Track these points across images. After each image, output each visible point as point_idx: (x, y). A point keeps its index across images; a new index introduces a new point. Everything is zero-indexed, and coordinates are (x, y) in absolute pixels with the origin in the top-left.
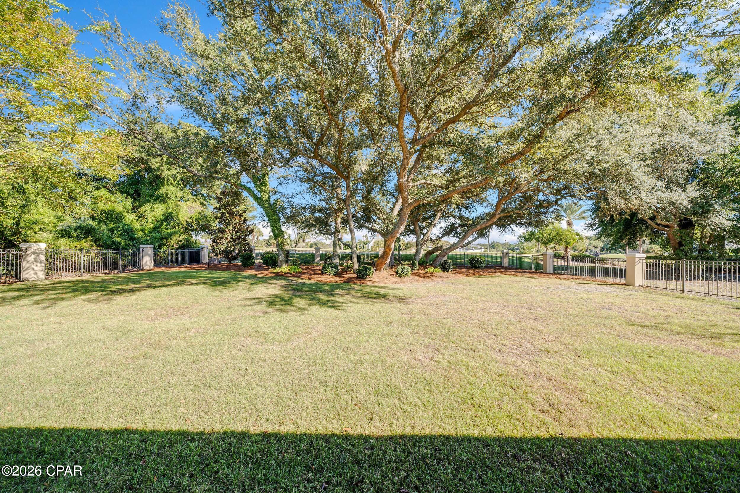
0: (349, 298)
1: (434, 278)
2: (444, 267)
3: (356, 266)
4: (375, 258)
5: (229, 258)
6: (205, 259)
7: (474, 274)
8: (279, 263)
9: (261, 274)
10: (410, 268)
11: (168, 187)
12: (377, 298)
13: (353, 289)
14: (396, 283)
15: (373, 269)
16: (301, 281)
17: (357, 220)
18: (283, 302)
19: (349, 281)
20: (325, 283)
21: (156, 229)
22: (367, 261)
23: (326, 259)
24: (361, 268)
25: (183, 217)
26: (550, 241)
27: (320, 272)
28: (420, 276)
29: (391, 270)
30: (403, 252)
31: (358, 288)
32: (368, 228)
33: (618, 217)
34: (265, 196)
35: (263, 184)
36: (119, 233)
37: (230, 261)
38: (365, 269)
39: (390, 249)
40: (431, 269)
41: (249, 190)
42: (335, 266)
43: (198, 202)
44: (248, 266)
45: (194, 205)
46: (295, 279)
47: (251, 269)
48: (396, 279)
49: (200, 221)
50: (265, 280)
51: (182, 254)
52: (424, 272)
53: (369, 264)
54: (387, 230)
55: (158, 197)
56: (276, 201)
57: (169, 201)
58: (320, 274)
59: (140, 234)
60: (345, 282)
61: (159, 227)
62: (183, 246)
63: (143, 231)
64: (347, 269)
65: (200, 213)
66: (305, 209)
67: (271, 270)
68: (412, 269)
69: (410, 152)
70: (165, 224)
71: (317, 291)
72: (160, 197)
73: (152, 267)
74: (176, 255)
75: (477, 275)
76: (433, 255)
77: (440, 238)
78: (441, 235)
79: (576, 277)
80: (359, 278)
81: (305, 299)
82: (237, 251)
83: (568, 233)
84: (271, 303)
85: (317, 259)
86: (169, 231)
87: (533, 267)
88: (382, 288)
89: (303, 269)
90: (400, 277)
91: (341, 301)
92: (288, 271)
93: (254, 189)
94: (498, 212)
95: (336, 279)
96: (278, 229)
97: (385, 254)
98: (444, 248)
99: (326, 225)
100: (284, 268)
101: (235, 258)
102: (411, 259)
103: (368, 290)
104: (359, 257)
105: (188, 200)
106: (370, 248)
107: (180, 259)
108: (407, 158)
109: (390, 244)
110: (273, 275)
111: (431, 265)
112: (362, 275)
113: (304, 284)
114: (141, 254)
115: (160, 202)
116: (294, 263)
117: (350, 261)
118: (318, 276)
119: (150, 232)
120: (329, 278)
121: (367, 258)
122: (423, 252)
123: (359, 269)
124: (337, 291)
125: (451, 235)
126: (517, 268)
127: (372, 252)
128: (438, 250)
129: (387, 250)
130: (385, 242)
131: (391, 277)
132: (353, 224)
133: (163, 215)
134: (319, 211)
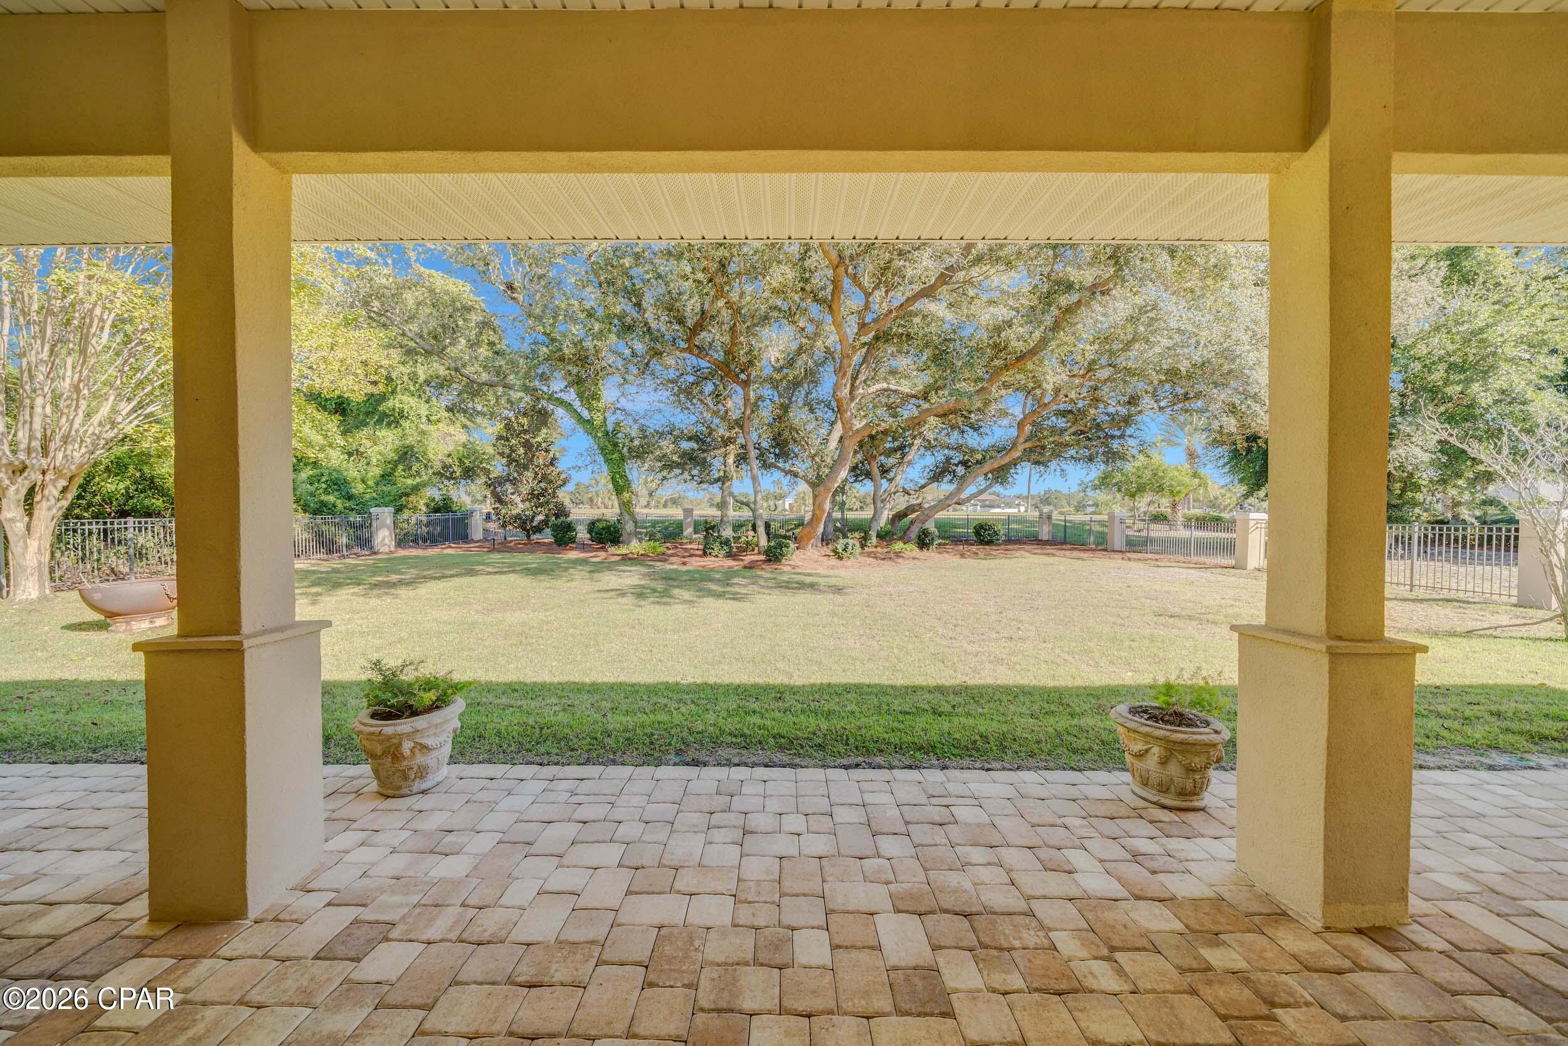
0: (756, 588)
1: (900, 560)
2: (923, 541)
3: (764, 542)
4: (797, 526)
5: (528, 531)
6: (477, 534)
7: (976, 554)
8: (624, 538)
9: (596, 556)
10: (858, 544)
11: (404, 398)
12: (799, 589)
13: (760, 577)
14: (833, 568)
15: (792, 546)
16: (669, 567)
17: (762, 455)
18: (657, 594)
19: (750, 567)
20: (712, 570)
21: (386, 477)
22: (782, 532)
23: (707, 530)
24: (772, 544)
25: (436, 454)
26: (1141, 489)
27: (700, 553)
28: (876, 558)
29: (825, 548)
30: (850, 515)
31: (768, 575)
32: (783, 470)
33: (1245, 445)
34: (598, 419)
35: (595, 397)
36: (324, 486)
37: (528, 536)
38: (780, 546)
39: (823, 511)
40: (898, 546)
41: (567, 406)
42: (727, 542)
43: (458, 425)
44: (566, 544)
45: (451, 429)
46: (659, 564)
47: (572, 549)
48: (834, 561)
49: (467, 462)
50: (607, 566)
51: (437, 524)
52: (885, 550)
53: (785, 537)
54: (818, 477)
55: (384, 415)
56: (618, 424)
57: (406, 424)
58: (700, 556)
59: (360, 488)
60: (745, 567)
61: (390, 475)
62: (437, 510)
63: (363, 481)
64: (749, 547)
65: (465, 446)
66: (661, 435)
67: (613, 550)
68: (863, 546)
69: (854, 347)
70: (401, 467)
71: (703, 580)
72: (388, 416)
73: (392, 549)
74: (427, 525)
75: (981, 555)
76: (906, 521)
77: (923, 487)
78: (923, 482)
79: (1157, 557)
80: (770, 560)
81: (688, 590)
82: (541, 517)
83: (1176, 473)
84: (640, 596)
85: (688, 531)
86: (409, 482)
87: (1092, 539)
88: (809, 575)
89: (668, 548)
90: (840, 558)
91: (745, 591)
92: (642, 552)
93: (577, 404)
94: (1022, 440)
95: (730, 563)
96: (621, 477)
97: (815, 518)
98: (926, 506)
99: (704, 465)
100: (635, 547)
101: (538, 529)
102: (862, 529)
103: (785, 578)
104: (767, 526)
105: (439, 421)
106: (787, 507)
107: (436, 533)
108: (848, 357)
109: (823, 502)
110: (618, 558)
111: (901, 539)
112: (773, 556)
113: (676, 571)
114: (374, 524)
115: (389, 424)
116: (652, 537)
117: (751, 533)
118: (698, 559)
119: (377, 484)
120: (717, 562)
121: (782, 527)
122: (886, 515)
123: (769, 547)
124: (736, 580)
125: (945, 479)
126: (1065, 543)
127: (792, 516)
128: (914, 511)
129: (818, 512)
130: (815, 497)
131: (825, 559)
132: (755, 464)
133: (396, 451)
134: (690, 439)
